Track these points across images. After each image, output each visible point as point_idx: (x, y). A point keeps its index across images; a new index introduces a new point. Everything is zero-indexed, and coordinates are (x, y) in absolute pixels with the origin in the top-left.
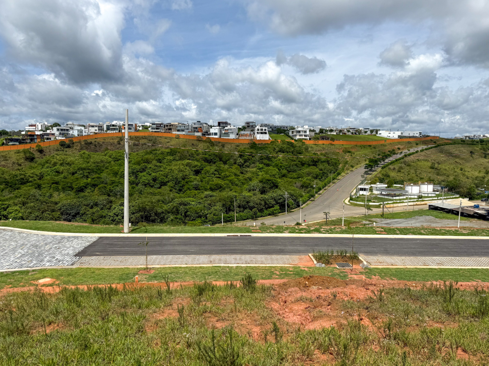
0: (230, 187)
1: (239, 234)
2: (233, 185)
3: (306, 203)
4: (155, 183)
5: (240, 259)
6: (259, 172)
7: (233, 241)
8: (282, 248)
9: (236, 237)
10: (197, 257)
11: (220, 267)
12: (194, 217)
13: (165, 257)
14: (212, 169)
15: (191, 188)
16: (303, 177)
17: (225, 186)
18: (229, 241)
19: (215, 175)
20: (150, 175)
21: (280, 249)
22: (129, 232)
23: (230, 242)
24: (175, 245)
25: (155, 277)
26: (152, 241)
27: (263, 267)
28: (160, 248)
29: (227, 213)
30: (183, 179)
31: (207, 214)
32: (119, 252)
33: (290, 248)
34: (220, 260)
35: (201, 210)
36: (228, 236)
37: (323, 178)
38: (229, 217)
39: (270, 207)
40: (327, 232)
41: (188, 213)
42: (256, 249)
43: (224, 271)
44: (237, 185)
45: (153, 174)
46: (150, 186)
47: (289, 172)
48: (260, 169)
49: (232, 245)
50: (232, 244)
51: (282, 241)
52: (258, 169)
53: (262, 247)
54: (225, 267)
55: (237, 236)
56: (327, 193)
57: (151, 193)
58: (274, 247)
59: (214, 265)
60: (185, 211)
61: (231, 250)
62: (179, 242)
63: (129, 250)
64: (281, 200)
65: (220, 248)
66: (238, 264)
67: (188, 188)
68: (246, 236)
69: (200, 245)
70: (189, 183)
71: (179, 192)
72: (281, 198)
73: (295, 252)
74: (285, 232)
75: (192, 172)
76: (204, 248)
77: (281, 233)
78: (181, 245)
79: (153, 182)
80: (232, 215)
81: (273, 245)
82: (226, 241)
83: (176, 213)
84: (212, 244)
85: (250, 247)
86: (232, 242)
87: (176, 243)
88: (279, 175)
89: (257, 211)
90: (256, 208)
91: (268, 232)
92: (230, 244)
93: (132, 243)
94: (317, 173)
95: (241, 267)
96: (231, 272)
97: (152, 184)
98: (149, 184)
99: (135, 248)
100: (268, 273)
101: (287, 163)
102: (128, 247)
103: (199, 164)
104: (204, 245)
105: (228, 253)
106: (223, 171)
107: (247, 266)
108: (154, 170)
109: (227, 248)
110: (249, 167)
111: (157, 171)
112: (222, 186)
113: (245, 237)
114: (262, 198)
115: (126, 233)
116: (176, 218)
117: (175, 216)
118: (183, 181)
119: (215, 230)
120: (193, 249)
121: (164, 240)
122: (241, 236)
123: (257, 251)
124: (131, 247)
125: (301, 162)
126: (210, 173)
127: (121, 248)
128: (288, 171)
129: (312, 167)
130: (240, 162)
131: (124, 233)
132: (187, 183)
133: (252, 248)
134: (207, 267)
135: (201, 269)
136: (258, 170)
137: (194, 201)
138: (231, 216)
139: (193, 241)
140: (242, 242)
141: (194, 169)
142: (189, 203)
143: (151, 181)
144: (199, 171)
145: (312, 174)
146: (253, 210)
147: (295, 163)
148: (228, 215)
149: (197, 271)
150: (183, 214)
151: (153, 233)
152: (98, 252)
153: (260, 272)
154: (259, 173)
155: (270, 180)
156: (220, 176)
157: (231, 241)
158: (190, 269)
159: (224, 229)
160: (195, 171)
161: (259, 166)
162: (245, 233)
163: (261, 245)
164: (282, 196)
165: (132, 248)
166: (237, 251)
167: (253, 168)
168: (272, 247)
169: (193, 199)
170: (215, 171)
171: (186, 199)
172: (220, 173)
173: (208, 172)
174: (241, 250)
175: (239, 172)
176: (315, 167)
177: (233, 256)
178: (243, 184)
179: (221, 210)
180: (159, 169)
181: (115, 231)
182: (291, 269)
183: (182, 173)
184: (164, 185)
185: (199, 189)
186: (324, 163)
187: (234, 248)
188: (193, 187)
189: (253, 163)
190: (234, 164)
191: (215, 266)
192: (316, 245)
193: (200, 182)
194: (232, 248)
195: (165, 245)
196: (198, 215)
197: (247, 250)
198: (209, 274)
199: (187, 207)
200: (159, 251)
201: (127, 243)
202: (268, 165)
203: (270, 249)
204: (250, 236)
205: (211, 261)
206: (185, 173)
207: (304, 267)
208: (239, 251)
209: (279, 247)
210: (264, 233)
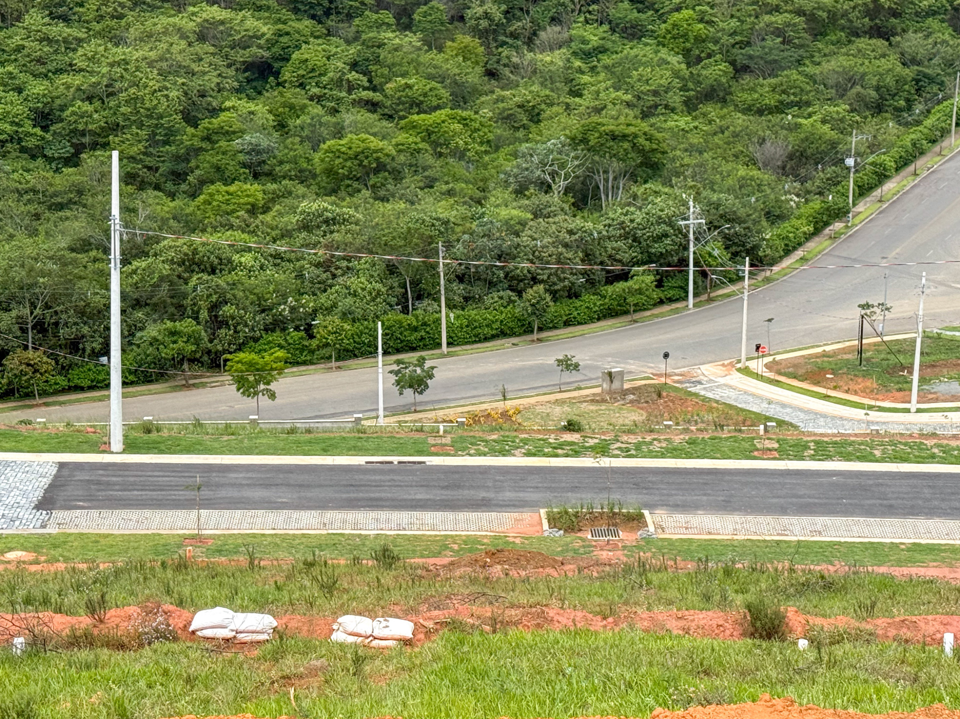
0: (425, 169)
1: (395, 459)
2: (441, 155)
3: (799, 253)
4: (49, 136)
5: (388, 521)
6: (581, 71)
7: (378, 477)
8: (490, 495)
9: (388, 466)
10: (295, 514)
11: (342, 535)
12: (252, 329)
13: (227, 513)
14: (333, 61)
15: (232, 167)
16: (808, 104)
17: (402, 158)
18: (368, 477)
19: (349, 92)
20: (19, 90)
21: (483, 499)
22: (124, 452)
23: (370, 481)
24: (241, 485)
25: (219, 551)
26: (186, 474)
27: (431, 536)
28: (211, 493)
29: (405, 310)
30: (191, 120)
31: (315, 311)
32: (125, 500)
33: (509, 495)
34: (344, 522)
35: (285, 296)
36: (367, 463)
37: (918, 109)
38: (415, 329)
39: (613, 278)
40: (626, 453)
41: (228, 310)
42: (428, 497)
43: (350, 542)
44: (460, 154)
45: (38, 88)
46: (23, 150)
47: (740, 70)
48: (587, 55)
49: (373, 488)
50: (375, 486)
51: (498, 478)
52: (575, 54)
53: (443, 492)
54: (353, 535)
55: (392, 463)
56: (917, 191)
57: (35, 191)
58: (472, 492)
59: (331, 532)
60: (214, 298)
61: (371, 499)
62: (249, 478)
63: (144, 497)
64: (668, 241)
65: (344, 496)
66: (382, 529)
67: (218, 169)
68: (414, 463)
69: (301, 486)
70: (223, 143)
71: (169, 186)
72: (666, 235)
73: (514, 506)
74: (516, 452)
75: (231, 72)
76: (309, 495)
77: (504, 455)
78: (255, 485)
79: (38, 131)
80: (429, 319)
81: (471, 487)
82: (362, 477)
83: (172, 310)
84: (326, 486)
85: (415, 494)
86: (375, 481)
87: (244, 482)
88: (684, 88)
89: (548, 298)
90: (541, 287)
91: (472, 452)
92: (369, 485)
93: (141, 479)
94: (889, 80)
95: (386, 535)
96: (364, 545)
97: (31, 143)
98: (20, 140)
99: (155, 493)
100: (435, 548)
101: (734, 23)
102: (138, 490)
103: (264, 29)
104: (308, 486)
105: (362, 507)
106: (394, 70)
107: (398, 535)
108: (40, 61)
109: (361, 495)
110: (530, 42)
111: (52, 66)
112: (383, 159)
113: (409, 467)
114: (571, 232)
115: (117, 453)
116: (173, 333)
117: (169, 324)
118: (190, 130)
119: (337, 448)
120: (285, 495)
121: (214, 474)
122: (400, 463)
123: (429, 503)
124: (146, 490)
125: (811, 18)
126: (325, 80)
127: (125, 493)
128: (733, 63)
129: (863, 43)
130: (487, 15)
131: (112, 453)
132: (207, 138)
133: (419, 497)
134: (316, 535)
135: (304, 540)
136: (577, 63)
137: (249, 250)
138: (425, 324)
139: (281, 476)
140: (400, 481)
141: (241, 56)
142: (230, 261)
143: (28, 127)
144: (270, 66)
145: (858, 88)
146: (530, 293)
147: (779, 19)
148: (410, 319)
149: (297, 541)
150: (204, 315)
151: (181, 452)
152: (80, 501)
153: (420, 546)
154: (586, 78)
155: (624, 137)
156: (377, 97)
157: (373, 478)
158: (284, 537)
159: (359, 444)
160: (248, 66)
161: (584, 42)
162: (410, 455)
163: (443, 488)
164: (671, 224)
165: (147, 492)
166: (384, 503)
167: (553, 46)
168: (466, 492)
169: (245, 236)
170: (354, 66)
171: (212, 239)
172: (376, 81)
173: (315, 72)
174: (393, 500)
175: (479, 70)
176: (880, 43)
177: (373, 514)
178: (495, 146)
179: (379, 293)
180: (63, 59)
181: (85, 446)
182: (485, 541)
183: (181, 81)
184: (94, 146)
185: (271, 176)
186: (932, 23)
187: (377, 495)
188: (244, 165)
189: (553, 19)
190: (452, 20)
191: (334, 534)
192: (574, 489)
193: (276, 135)
194: (372, 495)
195: (219, 486)
196: (269, 319)
197: (405, 500)
198: (320, 547)
199: (220, 281)
200: (211, 499)
201: (132, 479)
202: (633, 32)
203: (460, 497)
204: (424, 463)
205: (325, 524)
206: (196, 84)
207: (515, 537)
208: (388, 504)
209: (483, 494)
210: (459, 456)
